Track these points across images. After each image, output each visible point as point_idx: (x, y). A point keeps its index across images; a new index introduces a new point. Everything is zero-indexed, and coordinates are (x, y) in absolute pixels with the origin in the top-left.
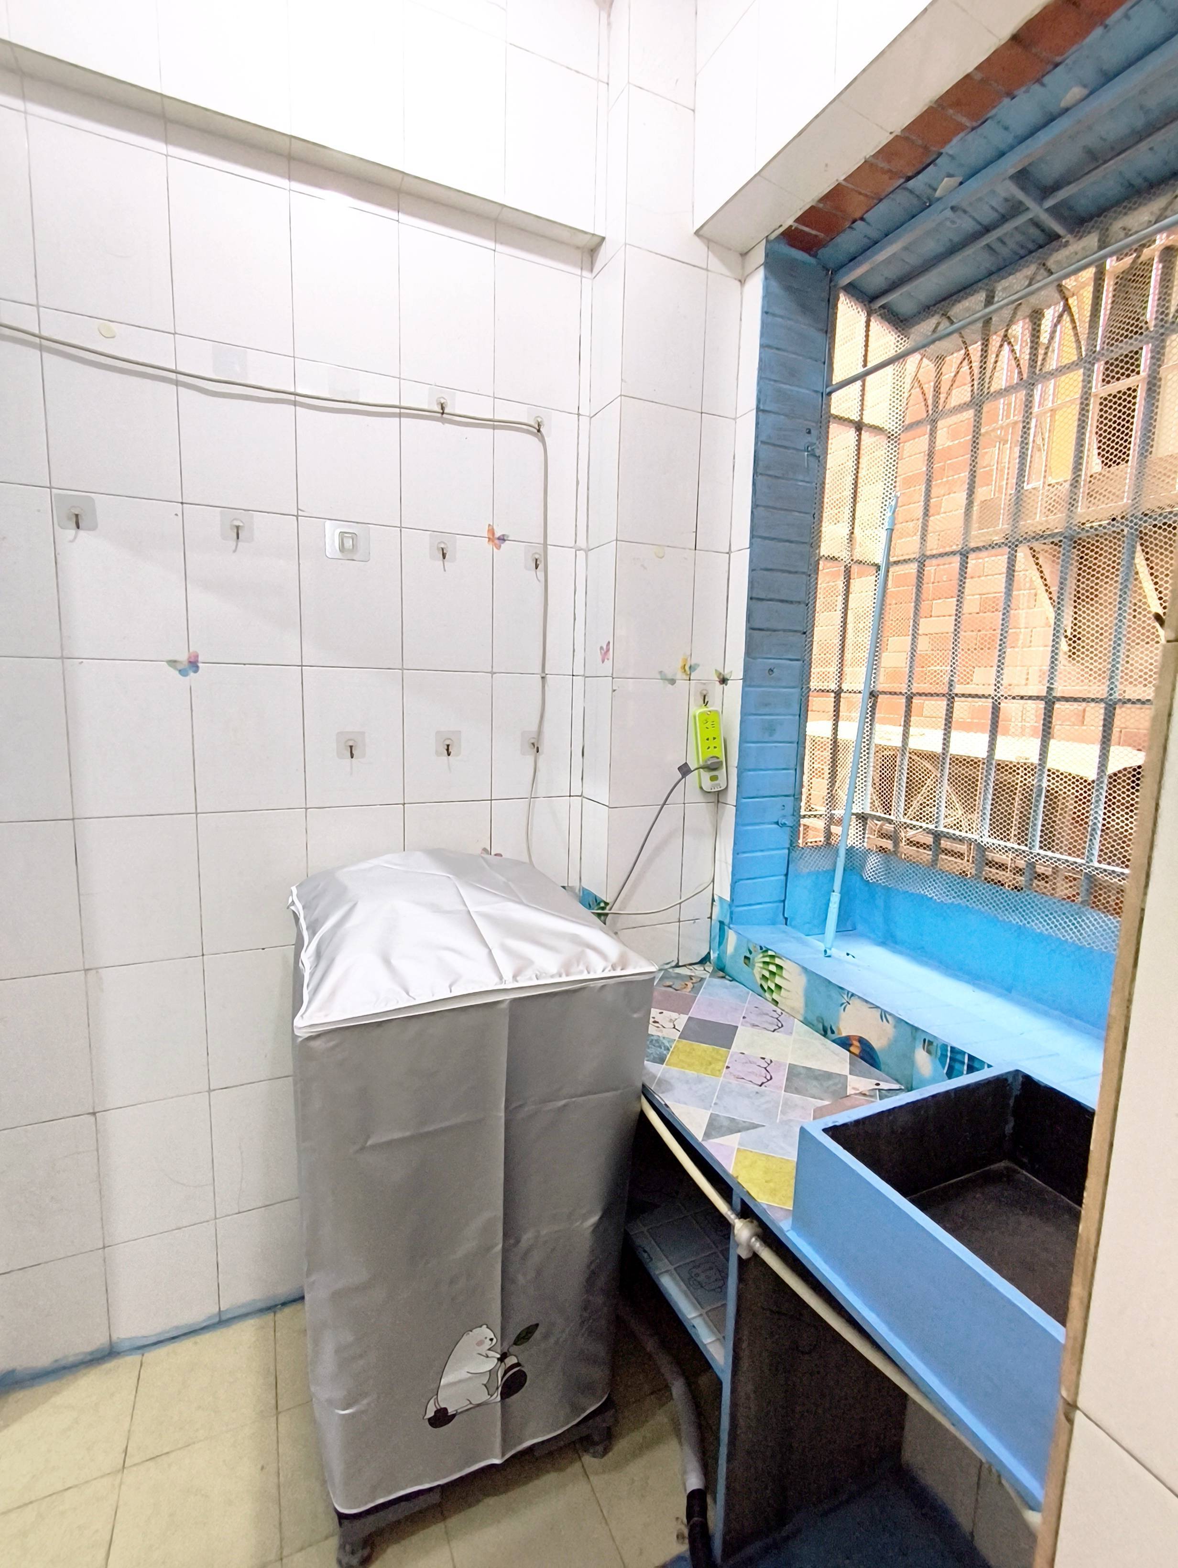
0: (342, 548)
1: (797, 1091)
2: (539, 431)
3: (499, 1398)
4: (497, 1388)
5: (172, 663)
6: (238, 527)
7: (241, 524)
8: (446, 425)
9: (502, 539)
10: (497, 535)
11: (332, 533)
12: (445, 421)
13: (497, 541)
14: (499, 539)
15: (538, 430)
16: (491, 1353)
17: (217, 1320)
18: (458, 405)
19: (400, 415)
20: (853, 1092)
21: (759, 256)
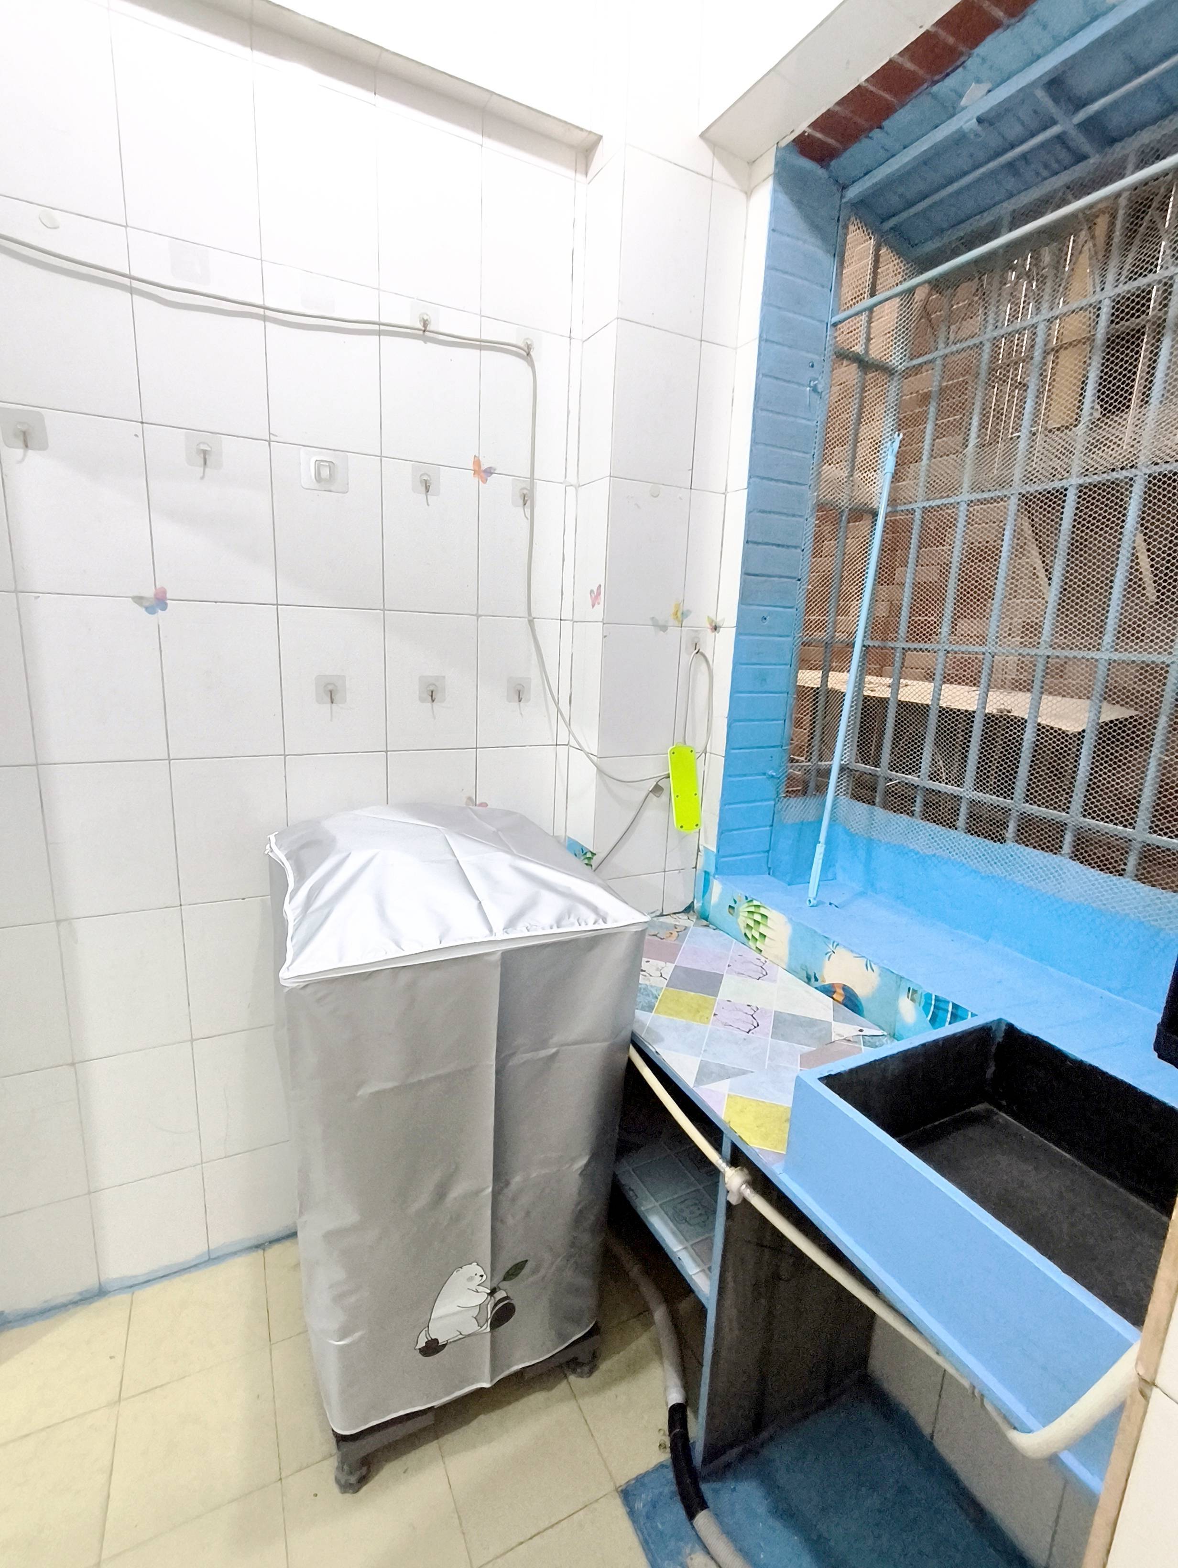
0: (318, 478)
1: (784, 1037)
2: (528, 354)
3: (488, 1329)
4: (487, 1321)
5: (138, 600)
6: (205, 452)
7: (209, 449)
8: (429, 344)
9: (489, 472)
10: (484, 467)
11: (307, 462)
12: (426, 340)
13: (482, 474)
14: (485, 471)
15: (526, 353)
16: (481, 1289)
17: (207, 1258)
18: (442, 323)
19: (379, 333)
20: (837, 1038)
21: (768, 165)
